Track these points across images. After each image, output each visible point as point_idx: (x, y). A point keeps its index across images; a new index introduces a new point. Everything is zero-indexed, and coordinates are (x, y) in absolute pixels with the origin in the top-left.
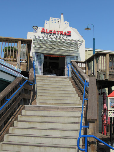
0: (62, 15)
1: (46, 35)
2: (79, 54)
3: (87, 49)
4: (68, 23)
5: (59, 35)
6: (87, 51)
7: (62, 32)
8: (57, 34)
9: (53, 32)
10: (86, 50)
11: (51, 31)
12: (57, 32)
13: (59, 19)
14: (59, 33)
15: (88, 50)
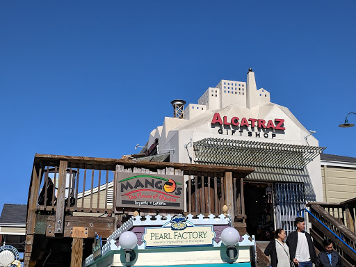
0: (250, 73)
1: (224, 131)
2: (308, 176)
3: (325, 164)
4: (268, 94)
5: (256, 129)
6: (325, 167)
7: (263, 121)
8: (250, 128)
9: (240, 121)
10: (322, 166)
11: (236, 120)
12: (250, 123)
13: (244, 83)
14: (256, 123)
15: (328, 166)
